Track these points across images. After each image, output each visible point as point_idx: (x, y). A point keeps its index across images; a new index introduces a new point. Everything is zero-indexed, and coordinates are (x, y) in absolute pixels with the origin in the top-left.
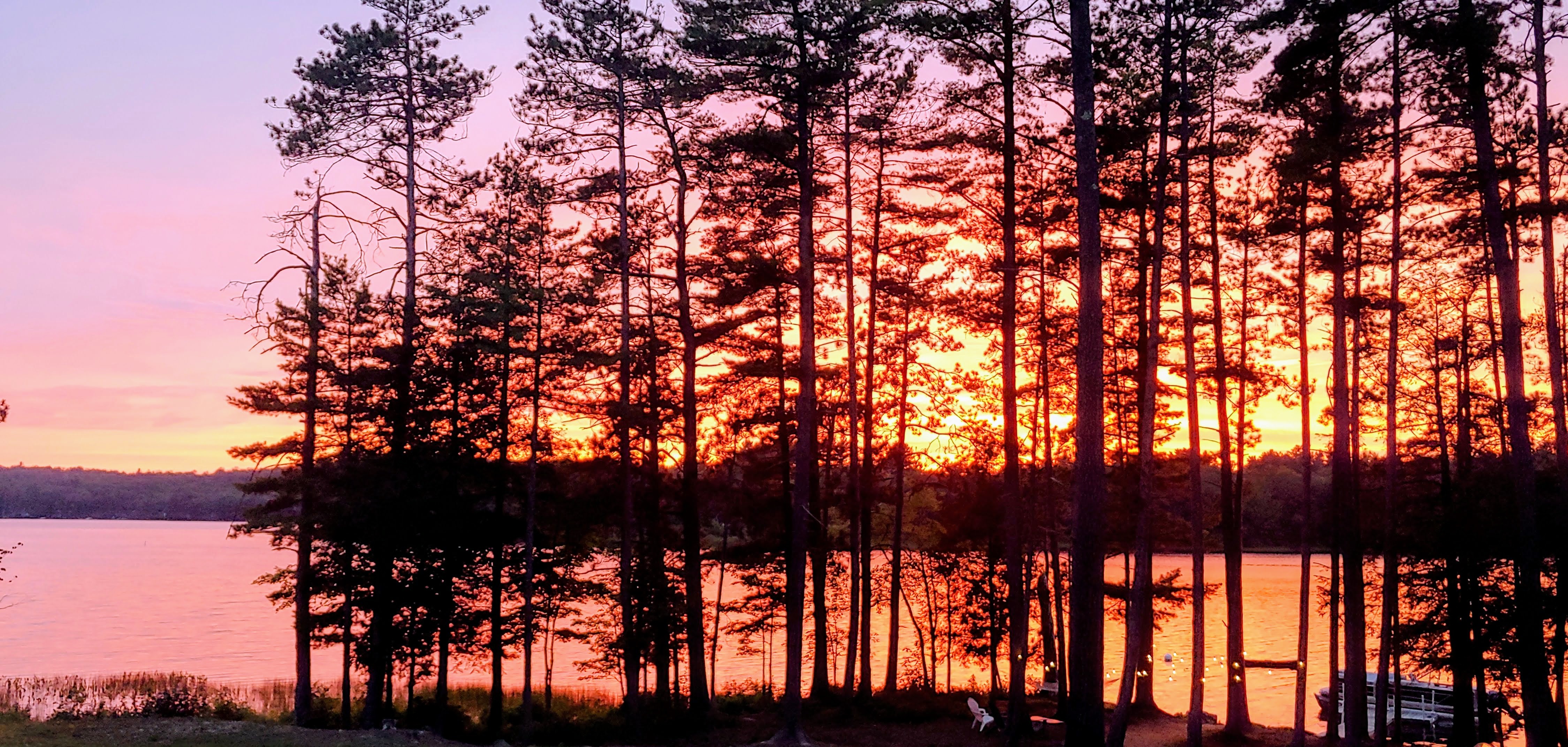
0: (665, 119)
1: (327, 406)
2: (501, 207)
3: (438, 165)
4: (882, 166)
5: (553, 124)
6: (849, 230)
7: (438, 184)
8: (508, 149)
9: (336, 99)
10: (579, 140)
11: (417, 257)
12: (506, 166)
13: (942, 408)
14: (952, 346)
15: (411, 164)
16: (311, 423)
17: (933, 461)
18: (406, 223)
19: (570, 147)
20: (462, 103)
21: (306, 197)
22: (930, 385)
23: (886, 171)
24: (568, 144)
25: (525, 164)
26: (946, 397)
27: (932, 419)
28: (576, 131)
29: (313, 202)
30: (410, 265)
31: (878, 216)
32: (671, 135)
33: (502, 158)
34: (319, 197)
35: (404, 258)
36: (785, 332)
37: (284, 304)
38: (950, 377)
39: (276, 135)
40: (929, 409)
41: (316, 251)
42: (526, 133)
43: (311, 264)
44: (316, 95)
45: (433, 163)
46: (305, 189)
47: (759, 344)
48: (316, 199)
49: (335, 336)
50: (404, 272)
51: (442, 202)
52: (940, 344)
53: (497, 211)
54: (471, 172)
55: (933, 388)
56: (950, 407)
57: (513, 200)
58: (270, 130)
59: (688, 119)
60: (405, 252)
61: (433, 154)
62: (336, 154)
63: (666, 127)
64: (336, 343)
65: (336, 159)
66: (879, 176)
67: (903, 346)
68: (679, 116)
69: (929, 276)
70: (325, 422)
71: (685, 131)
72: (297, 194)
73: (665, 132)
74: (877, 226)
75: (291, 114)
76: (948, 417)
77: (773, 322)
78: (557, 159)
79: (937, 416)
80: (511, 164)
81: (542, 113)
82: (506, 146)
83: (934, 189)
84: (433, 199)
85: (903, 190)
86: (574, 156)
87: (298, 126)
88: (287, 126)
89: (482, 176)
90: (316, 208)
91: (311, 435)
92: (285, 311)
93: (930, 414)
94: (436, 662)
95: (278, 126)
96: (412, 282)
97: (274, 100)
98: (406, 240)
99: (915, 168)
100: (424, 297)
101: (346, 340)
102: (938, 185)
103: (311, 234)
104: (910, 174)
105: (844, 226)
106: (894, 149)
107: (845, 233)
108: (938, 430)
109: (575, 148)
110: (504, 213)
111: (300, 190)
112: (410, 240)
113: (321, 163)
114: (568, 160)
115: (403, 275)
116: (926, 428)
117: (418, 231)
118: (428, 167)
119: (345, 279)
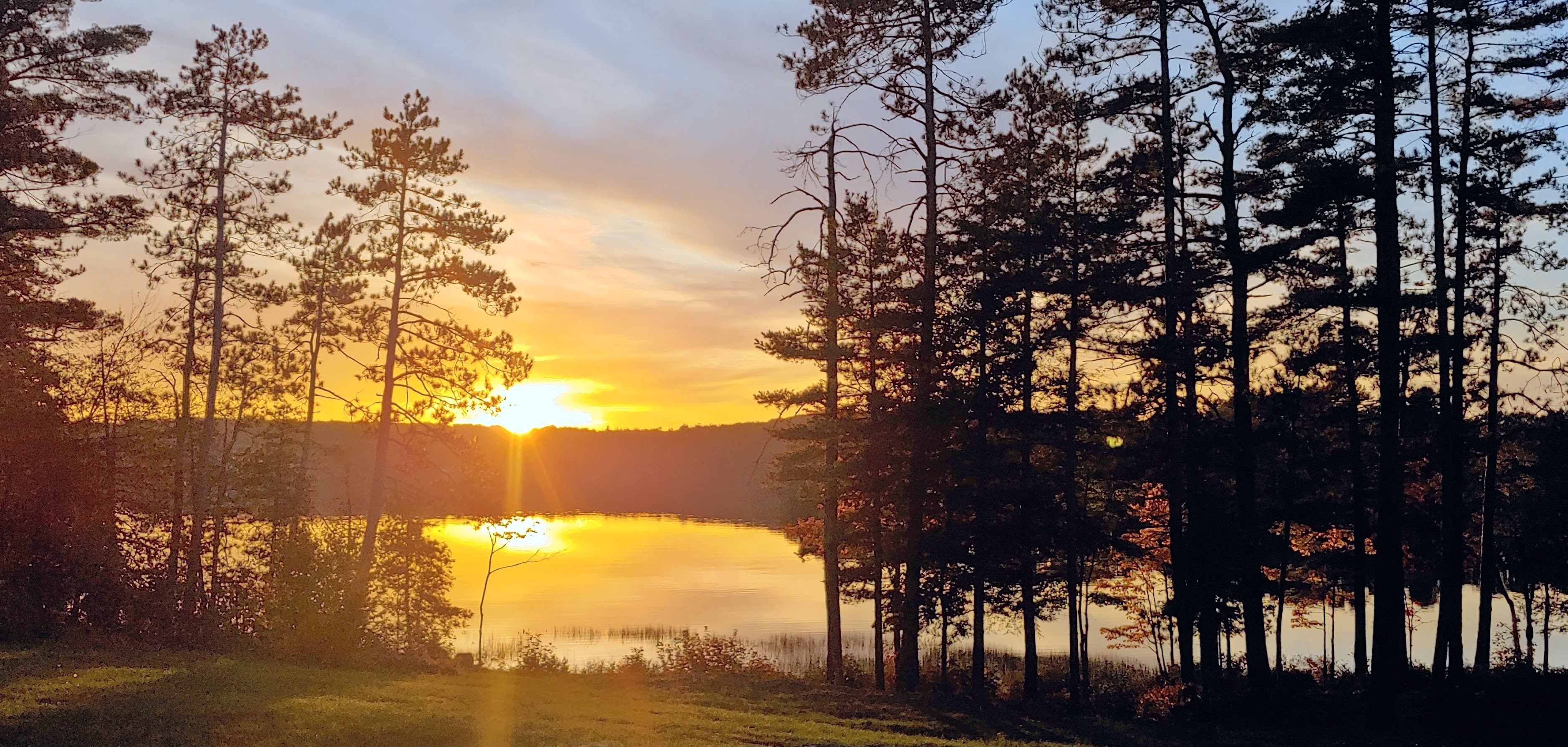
0: (1206, 15)
1: (850, 354)
2: (1019, 129)
3: (957, 87)
4: (1472, 50)
5: (1083, 29)
6: (1435, 128)
7: (954, 107)
8: (1027, 64)
9: (847, 22)
10: (1111, 45)
11: (938, 190)
12: (1025, 83)
13: (1543, 339)
14: (1555, 262)
15: (930, 89)
16: (832, 372)
17: (1531, 401)
18: (926, 154)
19: (1100, 55)
20: (978, 16)
21: (823, 132)
22: (1527, 312)
23: (1477, 56)
24: (1098, 50)
25: (1046, 79)
26: (1548, 325)
27: (1529, 352)
28: (1109, 36)
29: (827, 137)
30: (930, 198)
31: (1467, 111)
32: (1214, 32)
33: (1019, 74)
34: (834, 132)
35: (924, 192)
36: (1348, 255)
37: (805, 247)
38: (1554, 301)
39: (788, 66)
40: (1527, 341)
41: (831, 189)
42: (1052, 42)
43: (827, 205)
44: (828, 18)
45: (950, 85)
46: (822, 124)
47: (1318, 270)
48: (830, 134)
49: (856, 280)
50: (923, 208)
51: (956, 127)
52: (1540, 261)
53: (1015, 133)
54: (991, 91)
55: (1531, 315)
56: (1554, 336)
57: (1033, 120)
58: (781, 61)
59: (1234, 12)
60: (924, 185)
61: (951, 75)
62: (854, 83)
63: (1208, 23)
64: (857, 287)
65: (854, 87)
66: (1468, 63)
67: (1493, 266)
68: (1223, 10)
69: (1524, 180)
70: (847, 370)
71: (1228, 28)
72: (813, 128)
73: (1206, 29)
74: (1465, 123)
75: (804, 41)
76: (1551, 349)
77: (1334, 242)
78: (1085, 69)
79: (1535, 347)
80: (1029, 80)
81: (1072, 18)
82: (1024, 60)
83: (1536, 74)
84: (949, 124)
85: (1496, 78)
86: (1104, 65)
87: (811, 54)
88: (799, 55)
89: (1002, 95)
90: (831, 143)
91: (833, 385)
92: (806, 254)
93: (1527, 347)
94: (971, 622)
95: (791, 56)
96: (933, 216)
97: (786, 28)
98: (924, 171)
99: (1510, 51)
100: (948, 233)
101: (868, 284)
102: (1540, 69)
103: (826, 172)
104: (1504, 58)
105: (1429, 124)
106: (1486, 29)
107: (1429, 132)
108: (1537, 364)
109: (1106, 55)
110: (1022, 136)
111: (815, 125)
112: (930, 172)
113: (837, 93)
114: (1097, 70)
115: (923, 210)
116: (1523, 363)
117: (938, 162)
118: (947, 90)
119: (866, 217)
